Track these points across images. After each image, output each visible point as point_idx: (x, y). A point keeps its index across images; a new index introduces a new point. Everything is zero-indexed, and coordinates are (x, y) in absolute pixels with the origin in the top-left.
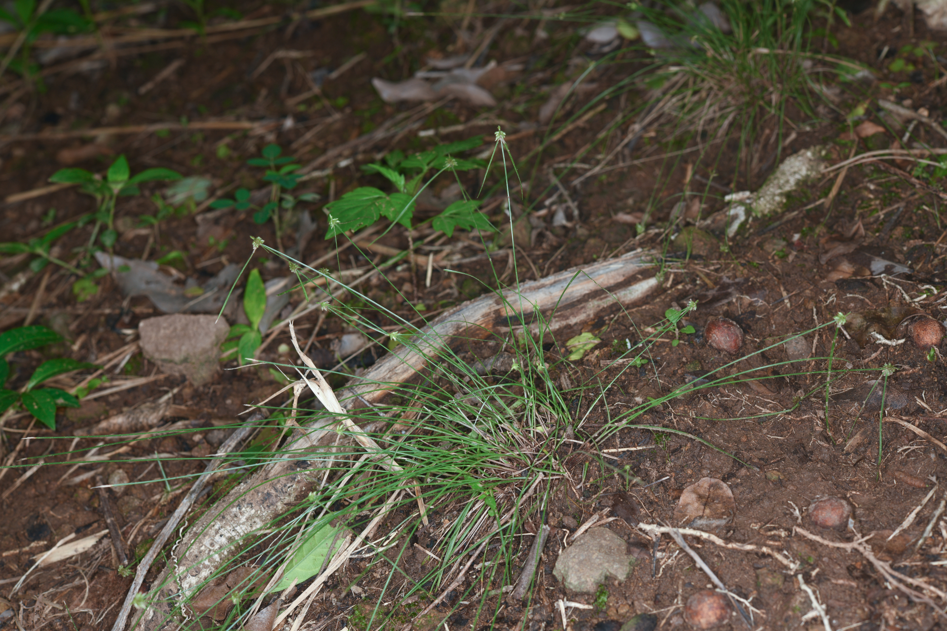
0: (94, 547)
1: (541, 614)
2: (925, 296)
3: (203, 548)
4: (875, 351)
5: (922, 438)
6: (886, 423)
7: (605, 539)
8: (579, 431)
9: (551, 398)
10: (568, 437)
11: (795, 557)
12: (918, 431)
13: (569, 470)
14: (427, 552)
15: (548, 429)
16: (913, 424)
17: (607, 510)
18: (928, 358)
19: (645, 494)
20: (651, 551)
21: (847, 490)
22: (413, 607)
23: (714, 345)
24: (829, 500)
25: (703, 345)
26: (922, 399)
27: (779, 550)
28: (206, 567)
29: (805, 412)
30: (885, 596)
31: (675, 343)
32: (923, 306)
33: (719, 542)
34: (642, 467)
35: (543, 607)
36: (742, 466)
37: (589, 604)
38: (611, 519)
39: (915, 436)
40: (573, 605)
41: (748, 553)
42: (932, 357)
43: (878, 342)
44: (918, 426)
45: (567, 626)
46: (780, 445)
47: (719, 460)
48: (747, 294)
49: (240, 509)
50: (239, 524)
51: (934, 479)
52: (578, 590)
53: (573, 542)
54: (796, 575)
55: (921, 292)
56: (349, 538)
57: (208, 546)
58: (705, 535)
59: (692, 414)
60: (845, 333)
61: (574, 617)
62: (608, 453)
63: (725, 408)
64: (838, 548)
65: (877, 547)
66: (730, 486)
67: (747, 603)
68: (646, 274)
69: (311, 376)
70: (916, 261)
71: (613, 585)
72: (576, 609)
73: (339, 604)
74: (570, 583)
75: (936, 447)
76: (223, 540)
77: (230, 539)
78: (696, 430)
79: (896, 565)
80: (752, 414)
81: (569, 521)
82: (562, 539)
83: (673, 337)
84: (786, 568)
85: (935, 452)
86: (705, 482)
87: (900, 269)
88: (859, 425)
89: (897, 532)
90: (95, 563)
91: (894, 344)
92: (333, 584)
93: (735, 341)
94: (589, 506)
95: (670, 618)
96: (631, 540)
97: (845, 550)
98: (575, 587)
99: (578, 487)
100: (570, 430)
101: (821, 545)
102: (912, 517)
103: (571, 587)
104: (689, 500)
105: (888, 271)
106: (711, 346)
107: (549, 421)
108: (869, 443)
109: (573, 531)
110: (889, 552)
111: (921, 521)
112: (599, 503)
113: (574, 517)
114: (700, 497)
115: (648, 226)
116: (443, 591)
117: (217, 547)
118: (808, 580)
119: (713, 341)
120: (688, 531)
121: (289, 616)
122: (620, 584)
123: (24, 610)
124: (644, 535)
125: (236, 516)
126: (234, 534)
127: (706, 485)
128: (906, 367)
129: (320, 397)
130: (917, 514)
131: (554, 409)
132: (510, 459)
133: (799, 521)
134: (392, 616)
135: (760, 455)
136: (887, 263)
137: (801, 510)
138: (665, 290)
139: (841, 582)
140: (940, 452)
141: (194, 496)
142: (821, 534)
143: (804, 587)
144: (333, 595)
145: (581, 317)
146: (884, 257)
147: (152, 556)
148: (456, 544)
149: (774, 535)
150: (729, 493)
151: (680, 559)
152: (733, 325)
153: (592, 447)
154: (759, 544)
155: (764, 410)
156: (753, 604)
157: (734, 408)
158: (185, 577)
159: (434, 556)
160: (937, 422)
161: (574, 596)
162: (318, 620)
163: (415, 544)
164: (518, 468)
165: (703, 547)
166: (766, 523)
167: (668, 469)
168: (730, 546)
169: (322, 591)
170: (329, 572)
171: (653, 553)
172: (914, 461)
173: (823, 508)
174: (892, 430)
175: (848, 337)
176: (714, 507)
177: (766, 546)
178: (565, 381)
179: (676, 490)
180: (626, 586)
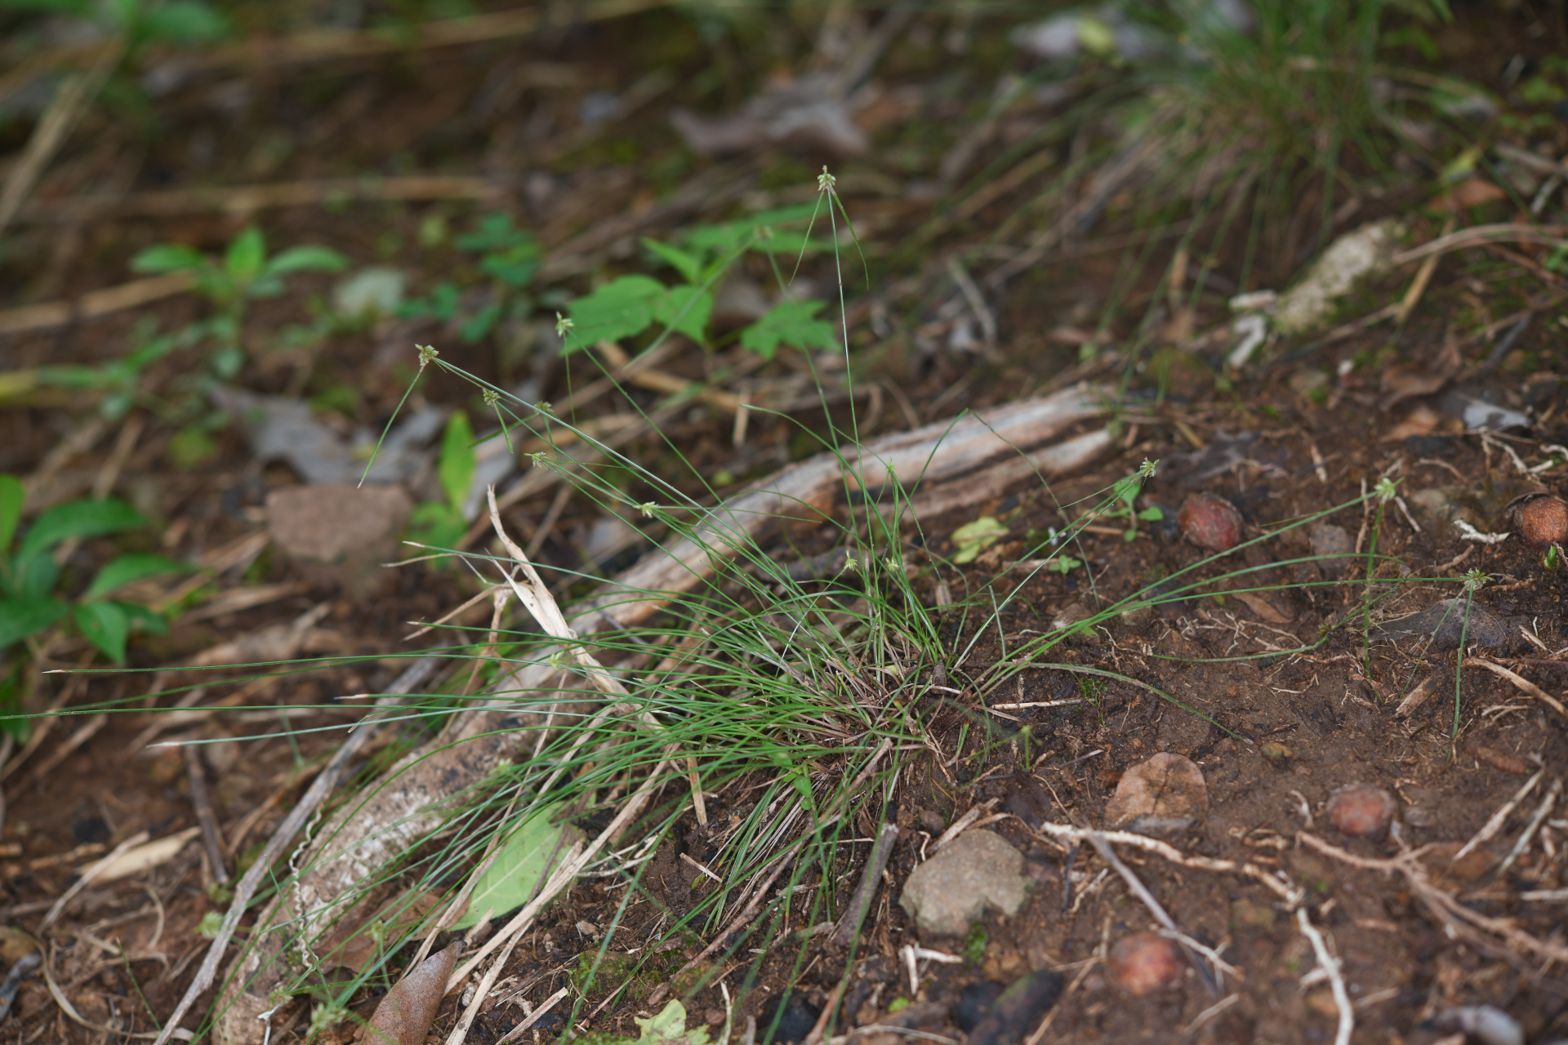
0: (178, 856)
1: (879, 971)
2: (1549, 464)
3: (343, 857)
4: (1461, 553)
5: (1526, 694)
6: (1467, 668)
7: (987, 849)
8: (956, 674)
9: (911, 618)
10: (937, 682)
11: (1297, 880)
12: (1520, 681)
13: (938, 736)
14: (701, 868)
15: (905, 669)
16: (1514, 671)
17: (993, 801)
18: (1546, 562)
19: (1060, 779)
20: (1062, 870)
21: (1396, 777)
22: (674, 957)
23: (1193, 539)
24: (1359, 789)
25: (1175, 540)
26: (1532, 631)
27: (1272, 870)
28: (345, 888)
29: (1337, 650)
30: (1441, 947)
31: (1130, 535)
32: (1545, 480)
33: (1174, 855)
34: (1057, 733)
35: (883, 958)
36: (1226, 735)
37: (955, 953)
38: (1000, 816)
39: (1516, 689)
40: (930, 954)
41: (1221, 874)
42: (1552, 562)
43: (1465, 536)
44: (1521, 674)
45: (919, 989)
46: (1292, 703)
47: (1188, 725)
48: (1256, 458)
49: (406, 795)
50: (404, 821)
51: (1537, 758)
52: (938, 930)
53: (934, 853)
54: (1295, 911)
55: (1545, 457)
56: (579, 844)
57: (352, 853)
58: (1150, 844)
59: (1147, 650)
60: (1412, 522)
61: (931, 975)
62: (1003, 710)
63: (1203, 642)
64: (1372, 870)
65: (1438, 869)
66: (1203, 769)
67: (1212, 955)
68: (1091, 424)
69: (521, 577)
70: (1541, 407)
71: (996, 923)
72: (934, 962)
73: (557, 950)
74: (925, 919)
75: (1547, 707)
76: (377, 845)
77: (390, 845)
78: (1152, 676)
79: (1466, 897)
80: (1249, 654)
81: (931, 818)
82: (918, 849)
83: (1127, 527)
84: (1281, 899)
85: (1546, 715)
86: (1160, 760)
87: (1513, 419)
88: (1422, 672)
89: (1472, 845)
90: (176, 881)
91: (1492, 541)
92: (547, 919)
93: (1228, 534)
94: (965, 795)
95: (1085, 978)
96: (1031, 852)
97: (1380, 871)
98: (933, 925)
99: (950, 763)
100: (939, 671)
101: (1342, 863)
102: (1497, 820)
103: (927, 925)
104: (1132, 789)
105: (1492, 421)
106: (1187, 541)
107: (907, 657)
108: (1440, 703)
109: (936, 835)
110: (1456, 877)
111: (1512, 827)
112: (983, 789)
113: (941, 814)
114: (1151, 784)
115: (1102, 349)
116: (723, 930)
117: (366, 855)
118: (1315, 919)
119: (1192, 533)
120: (1123, 837)
121: (475, 969)
122: (1007, 921)
123: (58, 953)
124: (1053, 844)
125: (398, 806)
126: (394, 835)
127: (1162, 766)
128: (1508, 577)
129: (535, 612)
130: (1508, 817)
131: (916, 636)
132: (841, 718)
133: (1309, 822)
134: (640, 971)
135: (1258, 720)
136: (1492, 409)
137: (1313, 807)
138: (1122, 451)
139: (1371, 923)
140: (1552, 716)
141: (335, 775)
142: (1345, 846)
143: (1308, 929)
144: (548, 936)
145: (980, 494)
146: (1488, 401)
147: (262, 869)
148: (748, 855)
149: (1267, 847)
150: (1199, 779)
151: (1110, 883)
152: (1224, 506)
153: (974, 700)
154: (1240, 862)
155: (1269, 647)
156: (1224, 957)
157: (1221, 644)
158: (312, 904)
159: (712, 875)
160: (1552, 667)
161: (932, 940)
162: (522, 976)
163: (683, 855)
164: (852, 732)
165: (1147, 864)
166: (1257, 827)
167: (1100, 738)
168: (1191, 862)
169: (531, 930)
170: (543, 898)
171: (1066, 872)
172: (1512, 733)
173: (1350, 804)
174: (1477, 681)
175: (1417, 528)
176: (1172, 801)
177: (1252, 862)
178: (942, 595)
179: (1111, 771)
180: (1017, 926)
